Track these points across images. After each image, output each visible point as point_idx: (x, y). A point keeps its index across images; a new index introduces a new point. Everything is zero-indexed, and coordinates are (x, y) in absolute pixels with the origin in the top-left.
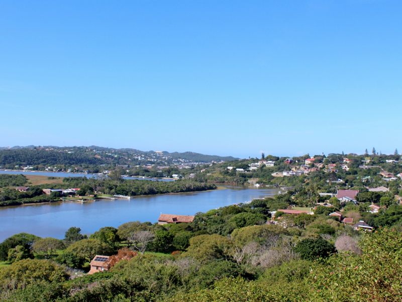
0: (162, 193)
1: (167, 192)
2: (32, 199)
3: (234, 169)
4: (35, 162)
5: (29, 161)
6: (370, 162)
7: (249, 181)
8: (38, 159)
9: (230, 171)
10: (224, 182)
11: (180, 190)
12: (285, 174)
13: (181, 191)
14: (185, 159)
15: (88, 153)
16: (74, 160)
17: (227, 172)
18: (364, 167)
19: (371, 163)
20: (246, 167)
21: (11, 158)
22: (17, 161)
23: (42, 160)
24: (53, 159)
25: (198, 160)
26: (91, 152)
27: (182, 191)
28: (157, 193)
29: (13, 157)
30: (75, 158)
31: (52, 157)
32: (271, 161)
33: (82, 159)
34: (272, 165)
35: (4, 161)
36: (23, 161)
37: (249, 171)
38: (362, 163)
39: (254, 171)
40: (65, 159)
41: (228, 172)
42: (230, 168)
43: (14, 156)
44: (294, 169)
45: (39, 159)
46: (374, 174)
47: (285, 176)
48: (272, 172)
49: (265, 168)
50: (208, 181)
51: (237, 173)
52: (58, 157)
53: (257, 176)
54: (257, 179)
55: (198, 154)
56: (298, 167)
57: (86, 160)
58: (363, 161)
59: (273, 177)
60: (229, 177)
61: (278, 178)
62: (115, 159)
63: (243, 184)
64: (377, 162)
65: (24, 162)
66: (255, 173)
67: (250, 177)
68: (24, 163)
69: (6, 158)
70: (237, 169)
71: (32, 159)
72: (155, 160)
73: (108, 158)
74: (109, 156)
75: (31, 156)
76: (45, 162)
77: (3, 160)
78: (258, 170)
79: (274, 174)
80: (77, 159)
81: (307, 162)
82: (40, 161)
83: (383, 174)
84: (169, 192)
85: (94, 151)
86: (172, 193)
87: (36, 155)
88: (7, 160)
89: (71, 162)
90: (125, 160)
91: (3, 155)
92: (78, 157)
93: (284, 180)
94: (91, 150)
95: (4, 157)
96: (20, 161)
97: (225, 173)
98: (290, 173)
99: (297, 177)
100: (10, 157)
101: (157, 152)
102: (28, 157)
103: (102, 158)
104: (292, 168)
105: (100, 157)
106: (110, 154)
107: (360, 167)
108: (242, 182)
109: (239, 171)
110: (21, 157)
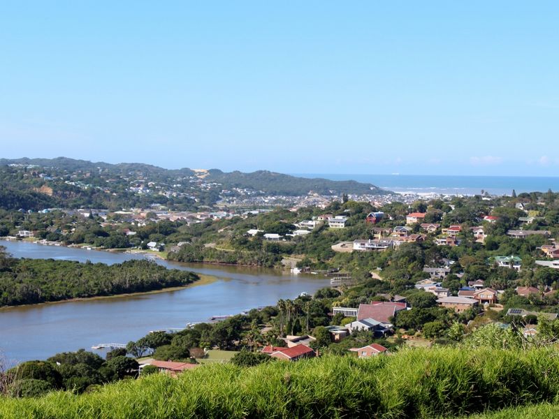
0: (53, 299)
1: (67, 297)
3: (260, 235)
6: (534, 221)
7: (283, 262)
9: (250, 239)
10: (235, 262)
11: (96, 292)
12: (357, 246)
13: (98, 295)
14: (250, 188)
15: (26, 181)
17: (244, 242)
18: (518, 233)
19: (536, 225)
20: (285, 230)
25: (278, 191)
26: (34, 180)
27: (102, 293)
28: (43, 300)
32: (340, 217)
34: (342, 226)
37: (289, 238)
38: (517, 224)
39: (300, 238)
41: (246, 242)
42: (253, 232)
44: (379, 236)
46: (528, 250)
47: (355, 251)
48: (336, 241)
49: (324, 232)
50: (205, 260)
51: (264, 242)
53: (303, 250)
54: (301, 258)
55: (283, 176)
56: (388, 231)
57: (13, 199)
58: (520, 219)
59: (334, 253)
60: (246, 252)
61: (341, 255)
62: (85, 193)
63: (271, 267)
64: (548, 222)
66: (301, 243)
67: (289, 252)
70: (267, 236)
72: (174, 194)
73: (68, 192)
74: (72, 188)
78: (308, 236)
79: (336, 247)
81: (411, 219)
83: (546, 251)
84: (70, 297)
85: (41, 176)
86: (77, 299)
90: (106, 196)
93: (352, 259)
94: (34, 174)
97: (241, 244)
98: (367, 245)
99: (378, 253)
101: (197, 171)
103: (55, 192)
104: (374, 233)
105: (49, 191)
106: (73, 184)
107: (511, 232)
108: (269, 263)
109: (270, 239)
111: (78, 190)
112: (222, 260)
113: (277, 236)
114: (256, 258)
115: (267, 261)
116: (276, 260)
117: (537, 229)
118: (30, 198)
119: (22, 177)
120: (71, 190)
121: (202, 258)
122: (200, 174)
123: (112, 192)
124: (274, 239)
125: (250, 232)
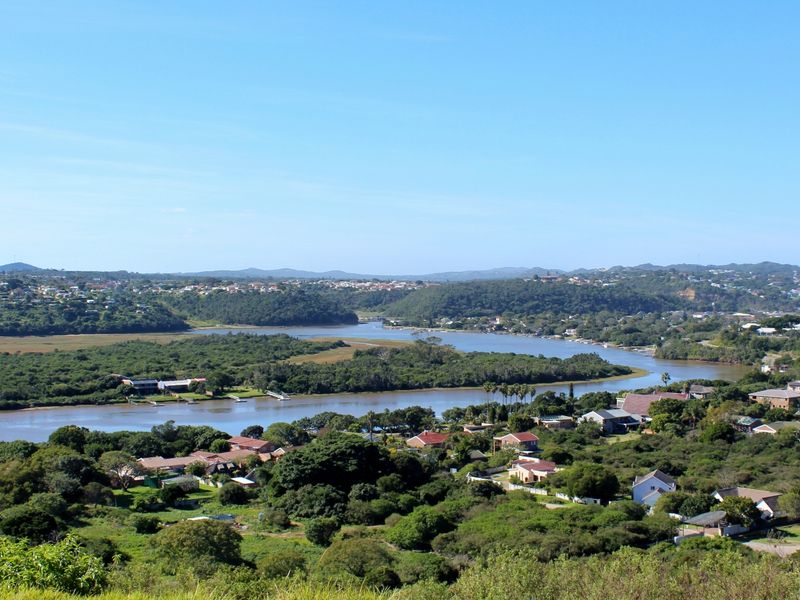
2: (91, 396)
3: (754, 329)
4: (516, 308)
5: (500, 306)
7: (765, 358)
8: (522, 301)
11: (463, 382)
15: (672, 284)
16: (606, 302)
21: (464, 301)
22: (476, 306)
23: (531, 304)
24: (555, 302)
26: (680, 282)
27: (470, 384)
29: (469, 300)
30: (611, 296)
31: (555, 297)
33: (626, 298)
35: (445, 308)
36: (487, 306)
40: (583, 301)
43: (471, 297)
45: (526, 301)
51: (755, 337)
52: (570, 296)
54: (784, 355)
60: (731, 348)
62: (729, 296)
65: (490, 308)
67: (776, 348)
68: (490, 311)
69: (452, 301)
70: (761, 330)
71: (508, 302)
73: (711, 295)
74: (716, 290)
75: (508, 296)
76: (537, 306)
77: (444, 305)
80: (614, 300)
82: (525, 305)
84: (429, 387)
85: (689, 278)
87: (519, 292)
88: (453, 304)
89: (598, 307)
91: (445, 297)
92: (617, 295)
94: (682, 276)
95: (450, 298)
96: (483, 306)
97: (730, 339)
100: (462, 297)
102: (502, 298)
103: (698, 296)
105: (691, 294)
106: (718, 286)
108: (748, 361)
109: (764, 334)
110: (486, 297)
111: (722, 293)
112: (705, 357)
113: (773, 330)
114: (735, 355)
115: (747, 358)
116: (757, 356)
118: (654, 300)
119: (669, 280)
120: (716, 292)
121: (686, 355)
123: (759, 295)
124: (769, 334)
125: (745, 326)
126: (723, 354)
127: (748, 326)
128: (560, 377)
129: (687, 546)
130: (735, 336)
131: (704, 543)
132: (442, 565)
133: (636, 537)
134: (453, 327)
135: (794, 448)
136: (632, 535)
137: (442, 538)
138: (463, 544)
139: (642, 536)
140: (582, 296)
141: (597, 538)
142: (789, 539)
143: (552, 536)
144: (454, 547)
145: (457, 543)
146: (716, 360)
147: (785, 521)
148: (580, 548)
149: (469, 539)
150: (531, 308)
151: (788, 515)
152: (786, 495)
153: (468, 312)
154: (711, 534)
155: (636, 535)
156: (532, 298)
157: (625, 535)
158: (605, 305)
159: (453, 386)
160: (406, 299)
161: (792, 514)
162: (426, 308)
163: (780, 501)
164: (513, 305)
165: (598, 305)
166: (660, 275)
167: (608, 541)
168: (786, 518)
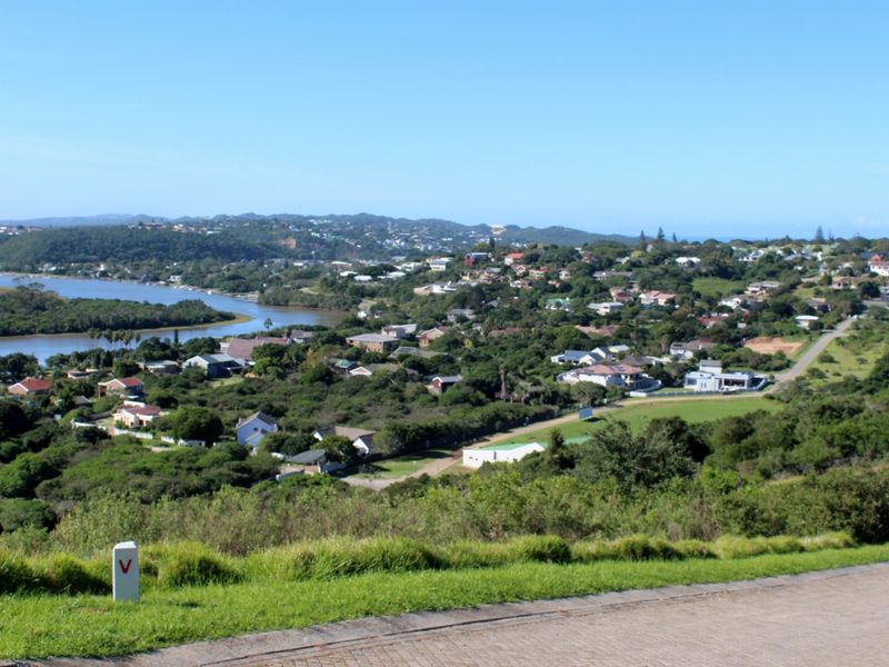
3: (351, 277)
4: (121, 254)
5: (105, 252)
6: (628, 262)
8: (127, 247)
9: (340, 281)
11: (67, 328)
12: (437, 289)
15: (274, 233)
16: (209, 249)
18: (601, 275)
20: (379, 272)
21: (68, 247)
22: (79, 252)
23: (136, 250)
24: (160, 249)
26: (282, 231)
27: (74, 330)
29: (72, 246)
30: (215, 244)
31: (160, 244)
33: (229, 246)
34: (443, 268)
35: (47, 253)
36: (91, 252)
38: (610, 265)
40: (188, 248)
43: (75, 243)
44: (467, 277)
45: (131, 247)
48: (423, 284)
49: (420, 274)
51: (352, 284)
54: (379, 301)
56: (478, 273)
59: (412, 296)
61: (418, 298)
62: (328, 245)
65: (94, 254)
67: (371, 295)
68: (94, 257)
69: (55, 247)
70: (358, 278)
71: (113, 249)
73: (311, 244)
74: (315, 240)
75: (112, 242)
76: (142, 253)
77: (47, 250)
78: (400, 279)
79: (419, 290)
80: (218, 248)
81: (510, 260)
82: (131, 252)
83: (613, 293)
85: (290, 227)
87: (124, 239)
88: (56, 250)
89: (201, 255)
91: (48, 242)
92: (221, 243)
95: (52, 244)
96: (87, 252)
97: (329, 286)
98: (446, 288)
100: (65, 243)
101: (493, 226)
102: (107, 244)
103: (298, 244)
104: (463, 275)
105: (292, 243)
106: (318, 235)
107: (597, 275)
108: (346, 307)
109: (360, 281)
110: (90, 243)
111: (322, 242)
112: (306, 303)
113: (369, 278)
114: (334, 301)
115: (344, 304)
116: (354, 302)
117: (629, 270)
118: (256, 248)
119: (271, 229)
121: (287, 301)
122: (497, 230)
123: (356, 244)
124: (365, 281)
125: (342, 274)
126: (322, 300)
127: (345, 274)
128: (165, 323)
129: (289, 483)
130: (333, 283)
131: (305, 480)
132: (46, 512)
133: (241, 477)
134: (55, 272)
135: (388, 389)
136: (236, 475)
137: (47, 485)
138: (68, 489)
139: (245, 476)
140: (187, 243)
141: (202, 479)
142: (383, 474)
143: (158, 479)
144: (59, 494)
145: (63, 489)
146: (316, 306)
147: (379, 457)
148: (186, 489)
149: (74, 484)
150: (136, 254)
151: (382, 451)
152: (380, 433)
153: (72, 257)
154: (311, 472)
155: (239, 474)
156: (137, 245)
157: (229, 475)
158: (209, 253)
159: (57, 332)
160: (6, 244)
161: (385, 450)
162: (28, 253)
163: (375, 439)
164: (118, 252)
165: (202, 252)
166: (262, 224)
167: (213, 481)
168: (380, 454)
